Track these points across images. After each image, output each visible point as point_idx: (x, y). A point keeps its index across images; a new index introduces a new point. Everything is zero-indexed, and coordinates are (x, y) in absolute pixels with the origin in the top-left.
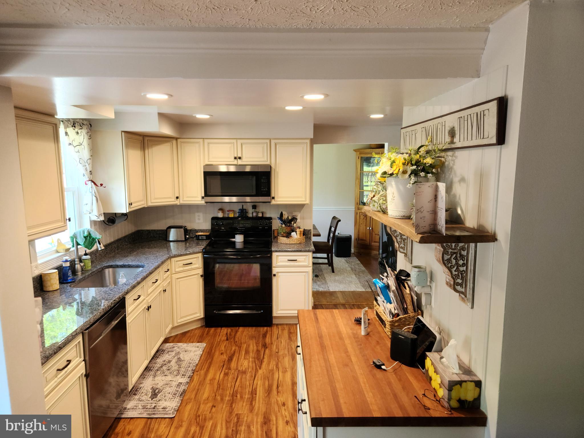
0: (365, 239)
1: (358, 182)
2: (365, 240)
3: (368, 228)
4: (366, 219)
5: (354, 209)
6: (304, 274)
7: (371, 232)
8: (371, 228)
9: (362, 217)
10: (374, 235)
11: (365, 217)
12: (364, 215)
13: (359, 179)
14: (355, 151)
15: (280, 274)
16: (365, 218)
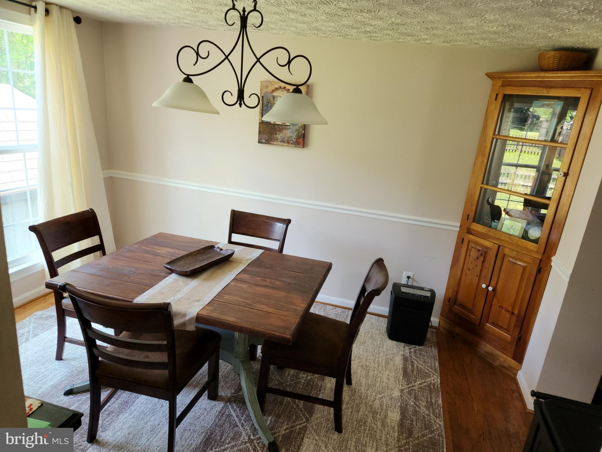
0: (470, 307)
1: (483, 161)
2: (471, 311)
3: (484, 286)
4: (483, 262)
5: (458, 229)
7: (490, 297)
8: (490, 289)
9: (474, 254)
10: (495, 307)
11: (481, 255)
12: (479, 250)
13: (484, 156)
14: (490, 76)
16: (482, 259)
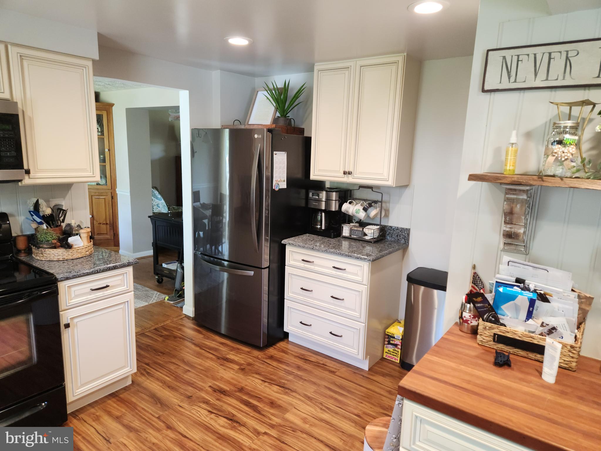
6: (122, 306)
7: (92, 221)
10: (96, 225)
15: (76, 320)
